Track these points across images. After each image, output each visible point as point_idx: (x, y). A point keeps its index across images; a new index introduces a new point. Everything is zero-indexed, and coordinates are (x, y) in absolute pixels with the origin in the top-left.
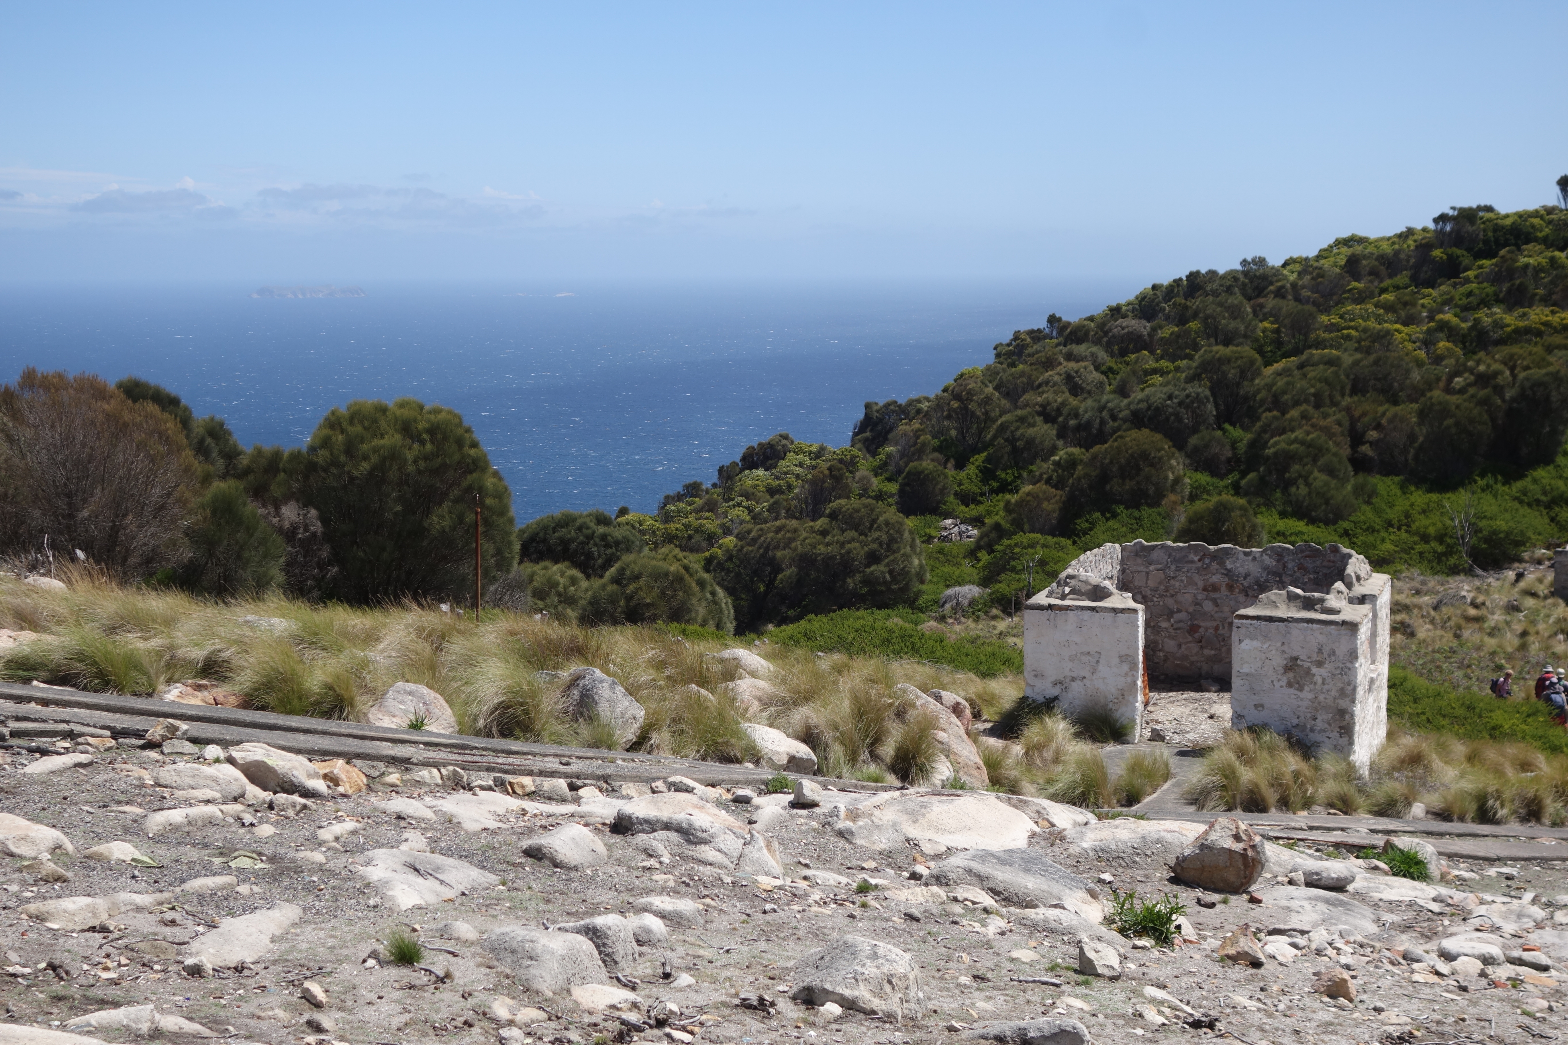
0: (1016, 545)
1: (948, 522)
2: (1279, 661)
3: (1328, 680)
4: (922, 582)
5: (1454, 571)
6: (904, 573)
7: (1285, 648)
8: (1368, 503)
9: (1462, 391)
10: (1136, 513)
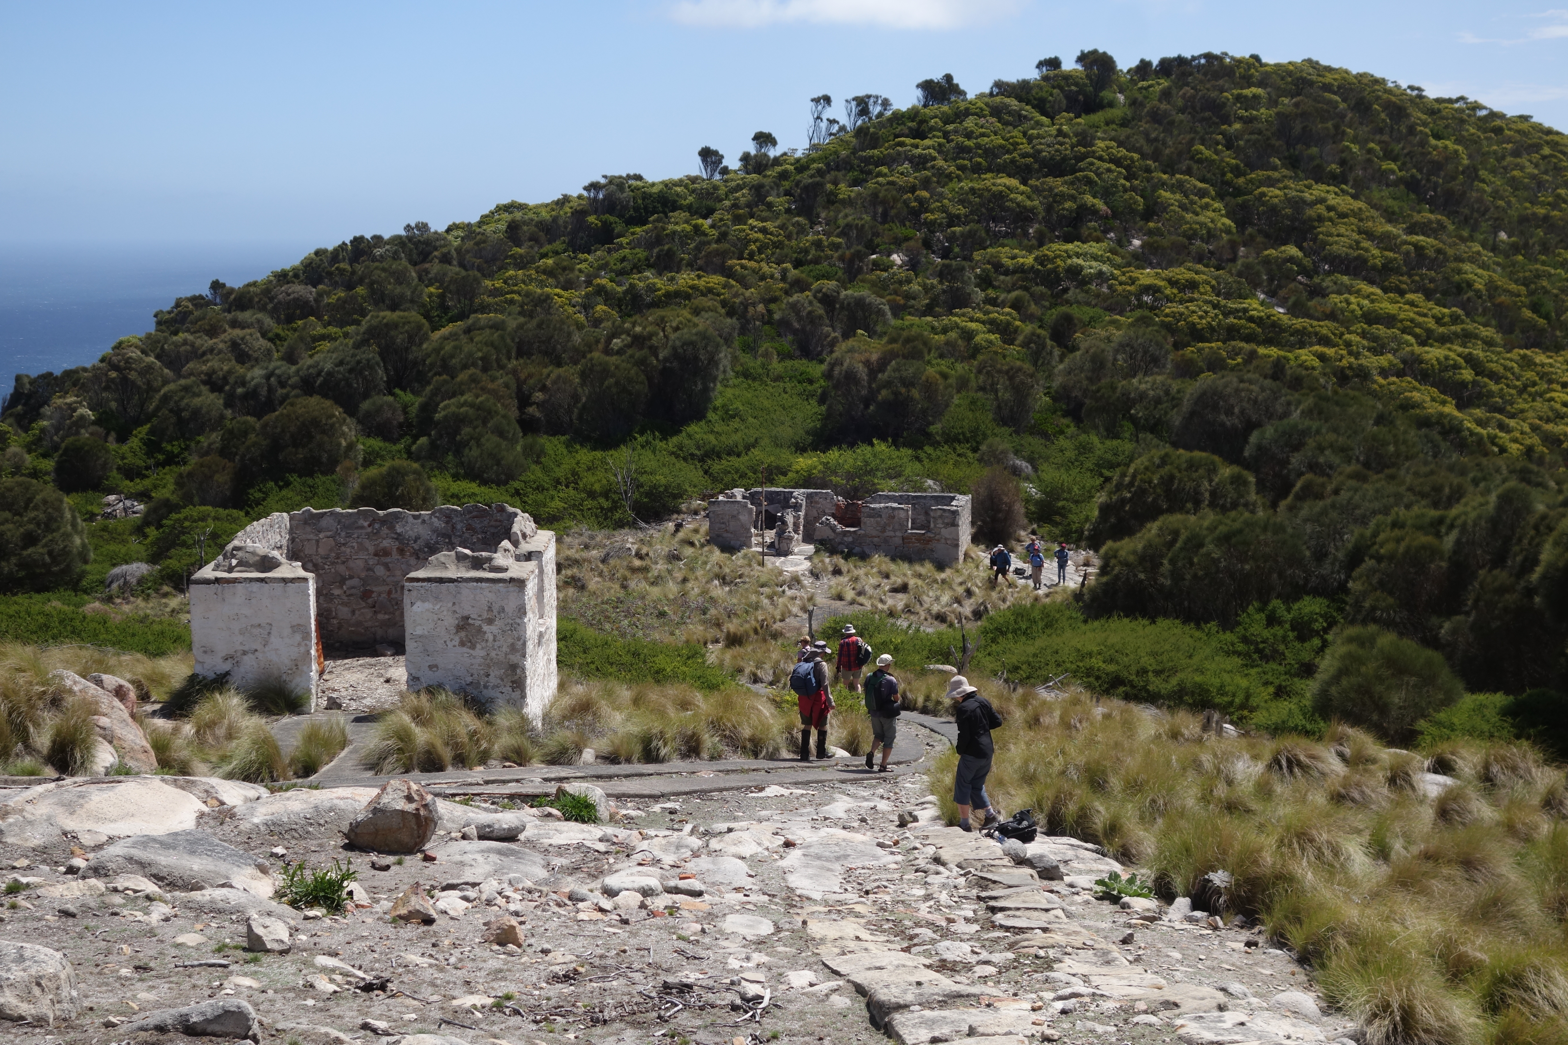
0: (186, 519)
1: (112, 498)
2: (450, 621)
3: (499, 637)
4: (86, 562)
5: (620, 525)
6: (65, 552)
7: (456, 608)
8: (538, 462)
9: (620, 352)
10: (310, 481)
